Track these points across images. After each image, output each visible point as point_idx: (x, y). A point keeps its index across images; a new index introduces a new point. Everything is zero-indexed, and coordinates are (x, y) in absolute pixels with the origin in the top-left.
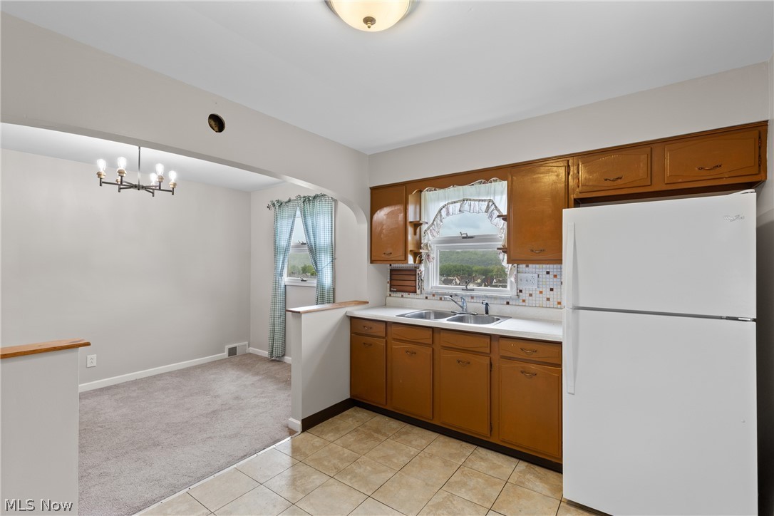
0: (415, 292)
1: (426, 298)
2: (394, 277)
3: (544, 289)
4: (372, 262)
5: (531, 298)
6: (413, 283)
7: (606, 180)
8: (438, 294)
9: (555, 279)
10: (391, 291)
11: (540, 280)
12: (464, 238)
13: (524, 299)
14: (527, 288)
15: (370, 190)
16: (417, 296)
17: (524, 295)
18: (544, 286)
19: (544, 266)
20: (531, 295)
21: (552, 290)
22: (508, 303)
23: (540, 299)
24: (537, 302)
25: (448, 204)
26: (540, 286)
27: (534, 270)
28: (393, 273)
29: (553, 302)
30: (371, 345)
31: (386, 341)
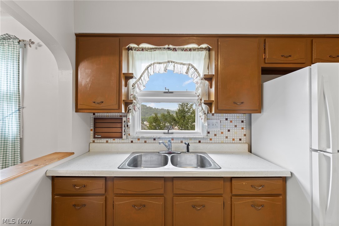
0: (121, 137)
1: (132, 142)
2: (98, 125)
3: (224, 131)
4: (77, 110)
5: (215, 137)
6: (119, 130)
7: (282, 56)
8: (143, 138)
9: (231, 124)
10: (94, 137)
11: (222, 124)
12: (165, 92)
13: (211, 138)
14: (213, 131)
15: (75, 37)
16: (123, 141)
17: (211, 135)
18: (224, 129)
19: (224, 115)
20: (215, 135)
21: (229, 131)
22: (200, 142)
23: (222, 138)
24: (220, 140)
25: (154, 64)
26: (222, 129)
27: (218, 117)
28: (97, 121)
29: (230, 140)
30: (85, 205)
31: (106, 197)
